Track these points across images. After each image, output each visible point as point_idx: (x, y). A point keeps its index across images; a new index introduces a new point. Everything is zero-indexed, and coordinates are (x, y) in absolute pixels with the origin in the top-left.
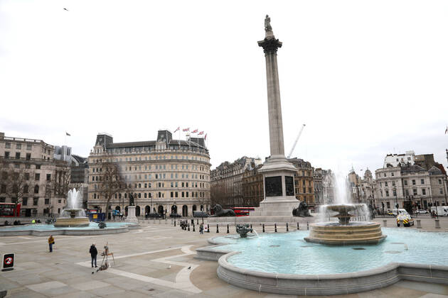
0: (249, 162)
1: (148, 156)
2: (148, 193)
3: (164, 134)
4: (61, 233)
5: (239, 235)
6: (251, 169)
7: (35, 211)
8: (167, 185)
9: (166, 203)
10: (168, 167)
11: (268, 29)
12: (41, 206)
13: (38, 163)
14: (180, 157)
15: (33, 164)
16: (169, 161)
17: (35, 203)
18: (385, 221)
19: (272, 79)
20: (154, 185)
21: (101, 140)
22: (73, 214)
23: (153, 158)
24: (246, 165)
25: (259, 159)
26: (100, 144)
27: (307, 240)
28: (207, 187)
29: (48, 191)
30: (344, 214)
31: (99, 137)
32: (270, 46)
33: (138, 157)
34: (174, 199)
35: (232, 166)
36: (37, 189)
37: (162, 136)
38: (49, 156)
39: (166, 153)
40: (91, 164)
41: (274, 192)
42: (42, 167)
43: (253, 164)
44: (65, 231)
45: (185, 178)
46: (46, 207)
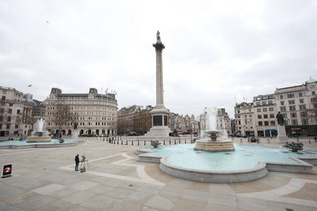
0: (137, 108)
1: (83, 102)
2: (82, 122)
3: (93, 91)
4: (34, 146)
5: (153, 147)
6: (138, 111)
7: (8, 133)
8: (94, 118)
9: (93, 128)
10: (95, 108)
11: (159, 38)
12: (12, 129)
13: (11, 102)
14: (102, 103)
15: (7, 103)
16: (96, 105)
17: (8, 127)
18: (241, 139)
19: (159, 65)
20: (86, 118)
21: (54, 91)
22: (40, 134)
23: (86, 103)
24: (136, 110)
25: (142, 107)
26: (54, 94)
27: (195, 149)
28: (116, 120)
29: (18, 120)
30: (214, 136)
31: (53, 89)
32: (159, 47)
33: (77, 102)
34: (98, 126)
35: (128, 110)
36: (9, 119)
37: (92, 91)
38: (19, 99)
39: (94, 101)
40: (47, 105)
41: (158, 124)
42: (14, 105)
43: (139, 109)
44: (36, 145)
45: (104, 115)
46: (16, 130)
